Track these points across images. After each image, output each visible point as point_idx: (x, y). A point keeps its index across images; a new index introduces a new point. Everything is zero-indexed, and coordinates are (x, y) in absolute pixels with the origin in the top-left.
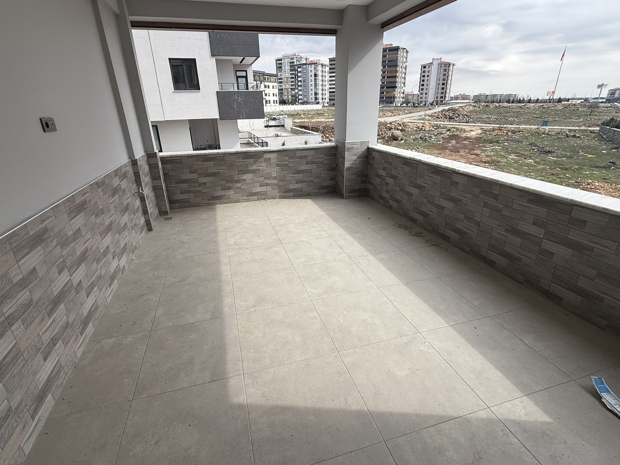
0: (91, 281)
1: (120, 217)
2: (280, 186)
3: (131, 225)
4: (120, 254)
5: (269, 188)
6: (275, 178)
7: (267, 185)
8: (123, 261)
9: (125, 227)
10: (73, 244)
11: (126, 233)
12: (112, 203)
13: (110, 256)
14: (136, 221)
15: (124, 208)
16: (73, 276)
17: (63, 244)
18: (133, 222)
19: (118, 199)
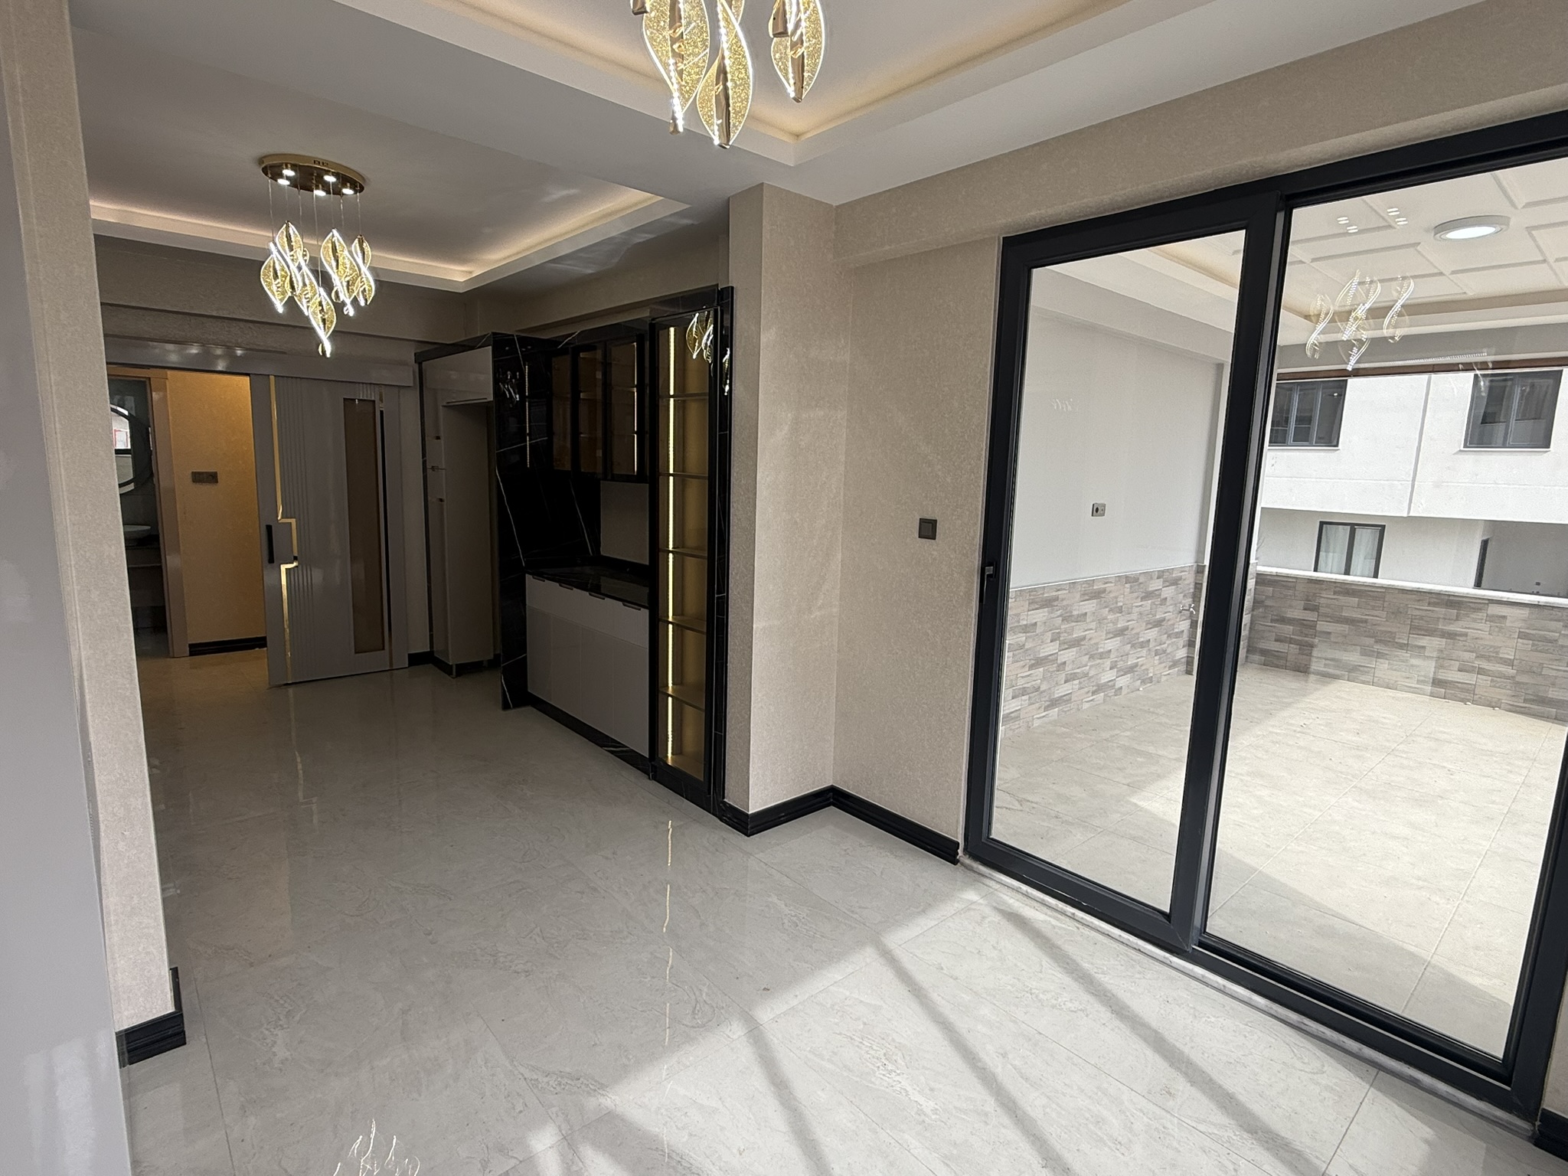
0: (1075, 671)
1: (1143, 628)
2: (1518, 683)
3: (1157, 648)
4: (1122, 670)
5: (1484, 681)
6: (1510, 663)
7: (1481, 671)
8: (1123, 681)
9: (1143, 645)
10: (1074, 624)
11: (1144, 652)
12: (1137, 607)
13: (1108, 663)
14: (1168, 647)
15: (1155, 622)
16: (1062, 652)
17: (1066, 619)
18: (1163, 646)
19: (1149, 606)
